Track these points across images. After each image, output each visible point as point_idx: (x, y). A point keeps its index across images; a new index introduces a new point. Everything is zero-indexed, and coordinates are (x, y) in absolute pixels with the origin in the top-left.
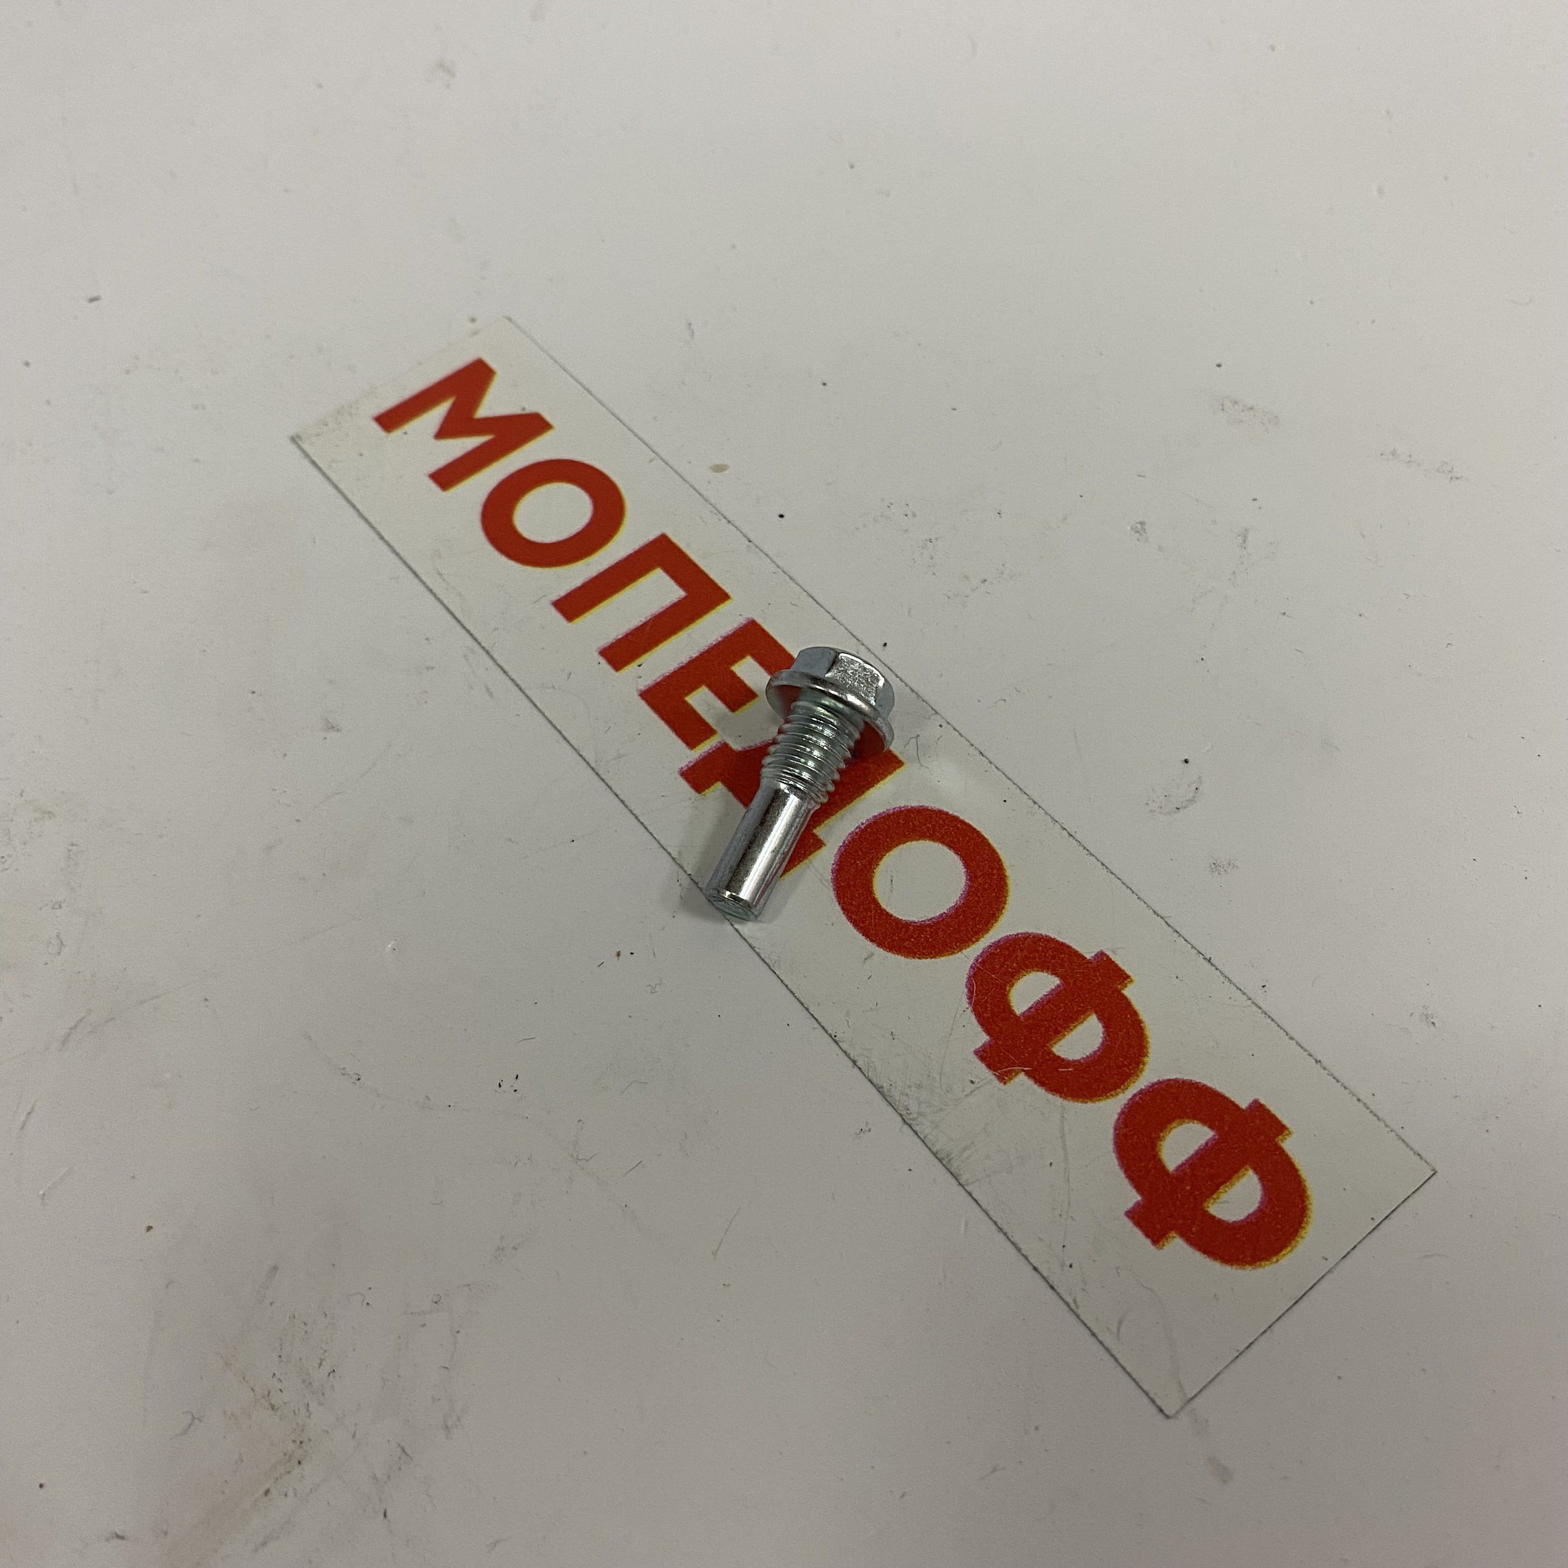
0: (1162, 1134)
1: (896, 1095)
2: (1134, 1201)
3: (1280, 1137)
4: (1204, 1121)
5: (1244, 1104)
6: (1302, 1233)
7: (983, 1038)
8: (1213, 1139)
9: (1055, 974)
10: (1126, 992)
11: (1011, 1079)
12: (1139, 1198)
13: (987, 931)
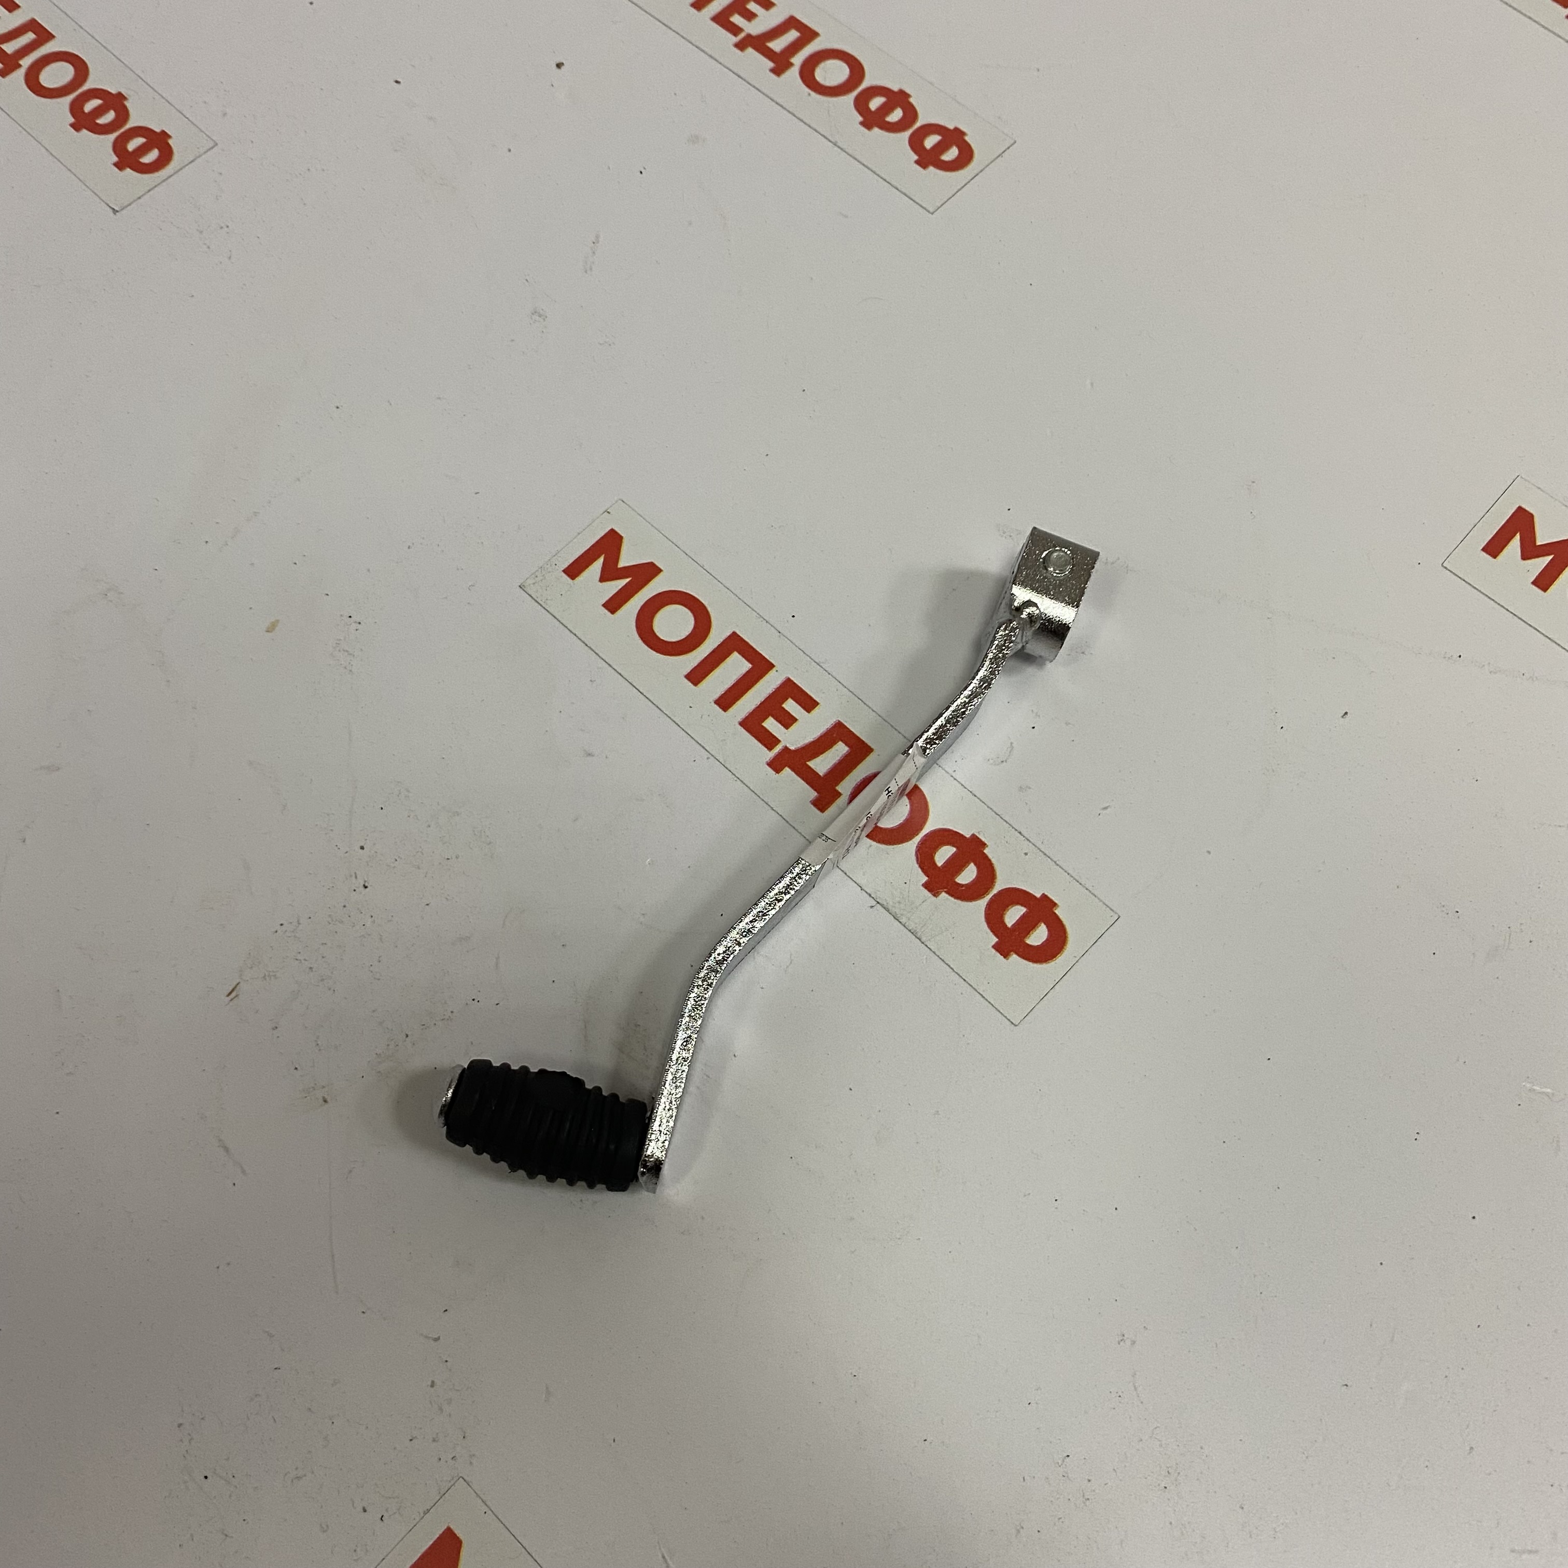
0: (1005, 912)
1: (890, 908)
2: (995, 941)
3: (1054, 908)
4: (1022, 905)
5: (1038, 895)
6: (1065, 947)
7: (925, 879)
8: (1026, 912)
9: (954, 846)
10: (985, 851)
11: (938, 896)
12: (997, 940)
13: (922, 829)
